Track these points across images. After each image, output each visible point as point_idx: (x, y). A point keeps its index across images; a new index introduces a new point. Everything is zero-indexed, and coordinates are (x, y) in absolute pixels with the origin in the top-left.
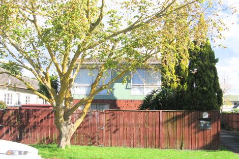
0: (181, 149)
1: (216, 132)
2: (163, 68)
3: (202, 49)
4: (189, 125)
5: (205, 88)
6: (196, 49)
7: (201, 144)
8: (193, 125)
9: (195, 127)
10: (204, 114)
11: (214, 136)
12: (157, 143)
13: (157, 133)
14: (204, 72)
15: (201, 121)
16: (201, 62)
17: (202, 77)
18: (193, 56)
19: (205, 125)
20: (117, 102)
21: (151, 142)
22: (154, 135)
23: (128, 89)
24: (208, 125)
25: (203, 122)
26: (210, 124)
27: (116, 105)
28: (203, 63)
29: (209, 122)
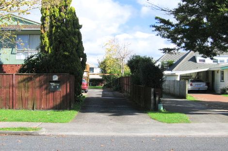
0: (33, 109)
1: (65, 93)
2: (42, 34)
3: (67, 16)
4: (40, 86)
5: (67, 53)
6: (60, 16)
7: (51, 105)
8: (44, 87)
9: (46, 89)
10: (54, 76)
11: (63, 97)
12: (11, 104)
13: (11, 95)
14: (67, 37)
15: (51, 84)
16: (65, 28)
17: (65, 43)
18: (57, 23)
19: (55, 87)
20: (3, 66)
21: (6, 103)
22: (8, 97)
23: (13, 54)
24: (58, 87)
25: (54, 84)
26: (59, 86)
27: (3, 70)
28: (67, 29)
29: (58, 84)
